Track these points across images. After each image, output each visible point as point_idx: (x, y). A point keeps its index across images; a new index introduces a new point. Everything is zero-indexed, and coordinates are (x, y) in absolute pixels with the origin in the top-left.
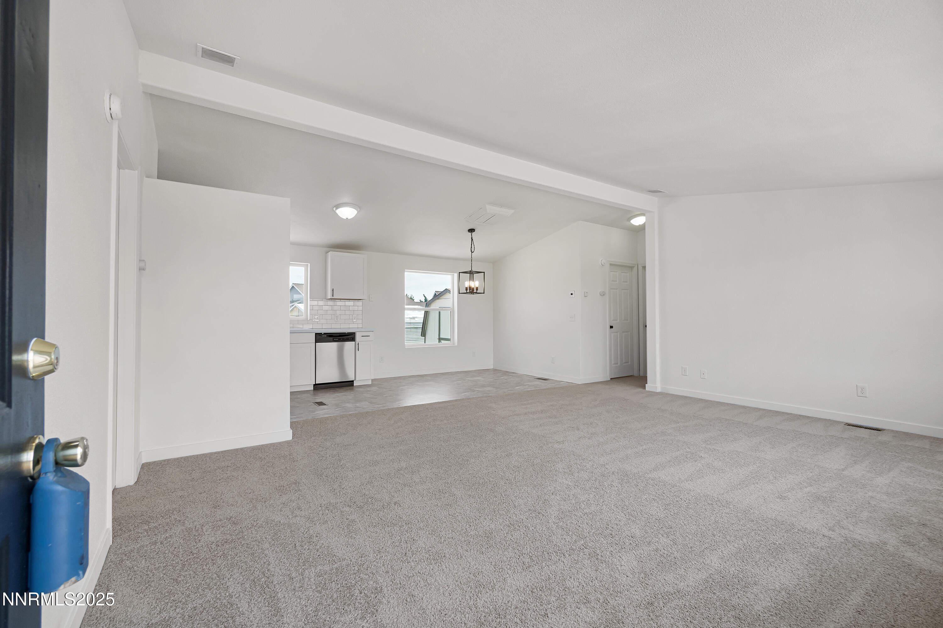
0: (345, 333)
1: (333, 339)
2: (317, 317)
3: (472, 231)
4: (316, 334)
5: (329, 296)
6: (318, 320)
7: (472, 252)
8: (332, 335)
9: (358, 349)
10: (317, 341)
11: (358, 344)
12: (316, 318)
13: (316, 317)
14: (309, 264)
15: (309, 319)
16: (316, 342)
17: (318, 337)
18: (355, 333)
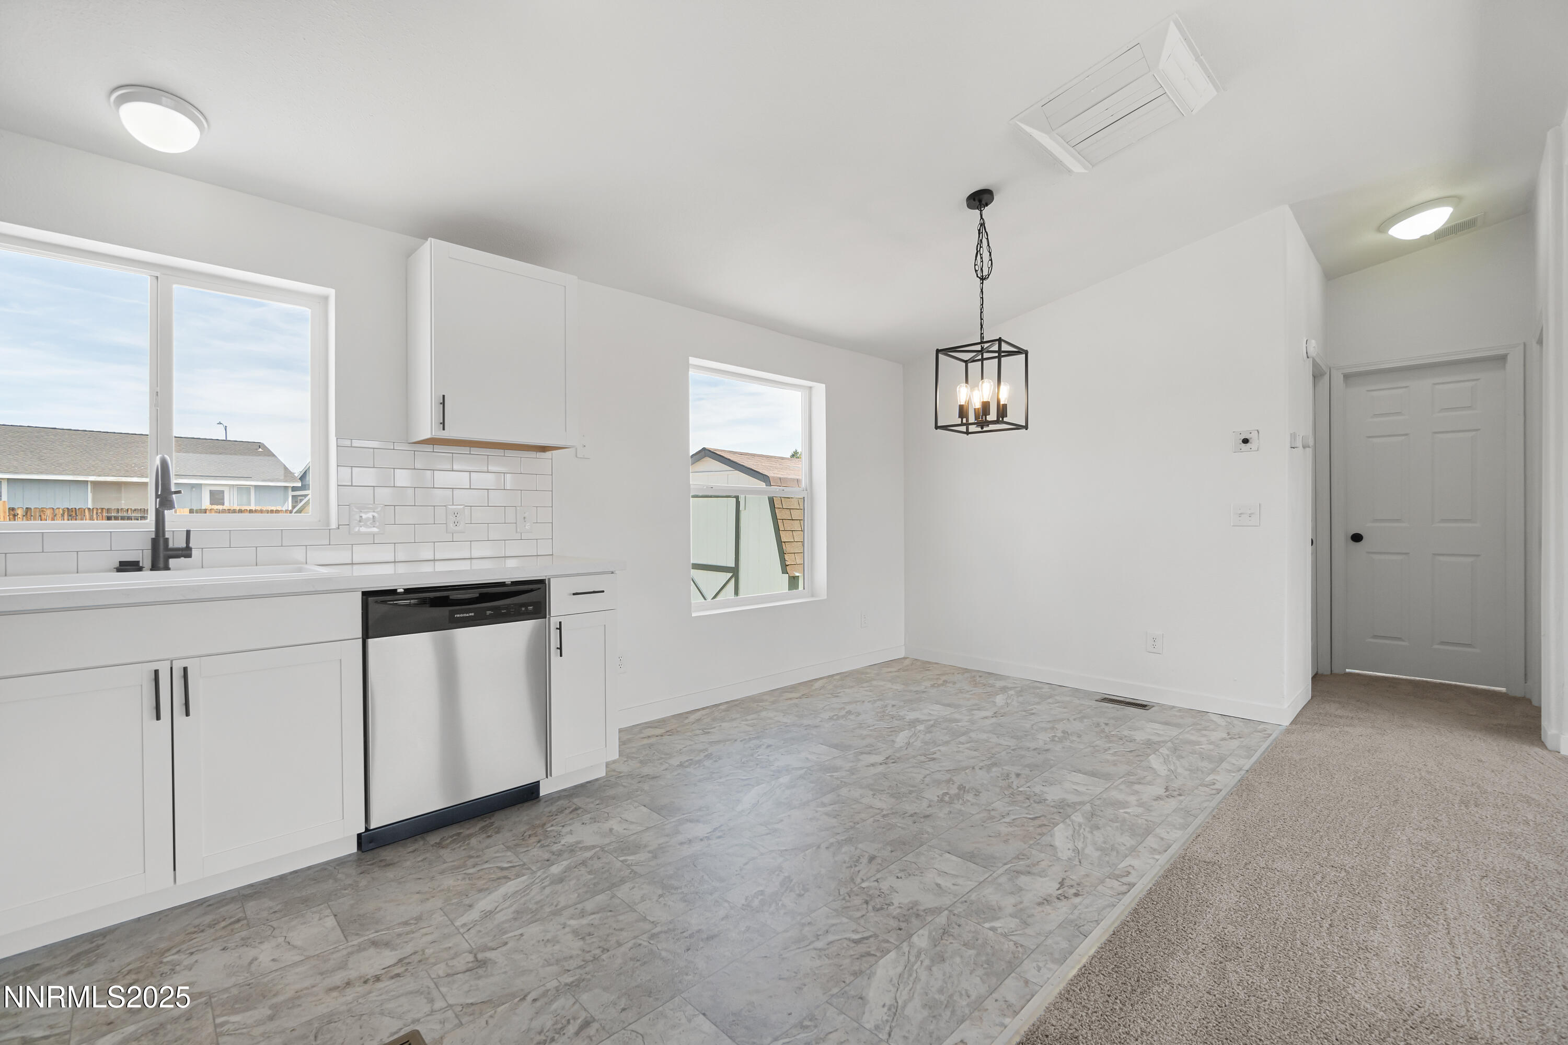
0: (502, 584)
1: (452, 613)
2: (370, 515)
3: (980, 201)
4: (366, 595)
5: (426, 428)
6: (375, 530)
7: (983, 279)
8: (447, 597)
9: (560, 649)
10: (368, 631)
11: (560, 629)
12: (368, 519)
13: (364, 516)
14: (331, 292)
15: (334, 525)
16: (367, 635)
17: (377, 609)
18: (542, 582)
